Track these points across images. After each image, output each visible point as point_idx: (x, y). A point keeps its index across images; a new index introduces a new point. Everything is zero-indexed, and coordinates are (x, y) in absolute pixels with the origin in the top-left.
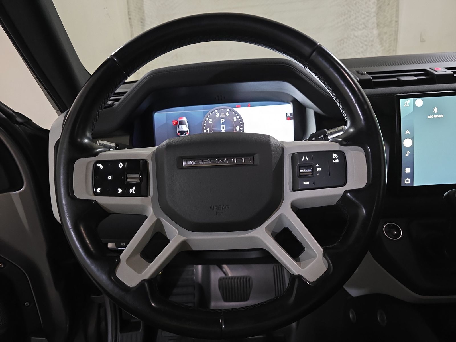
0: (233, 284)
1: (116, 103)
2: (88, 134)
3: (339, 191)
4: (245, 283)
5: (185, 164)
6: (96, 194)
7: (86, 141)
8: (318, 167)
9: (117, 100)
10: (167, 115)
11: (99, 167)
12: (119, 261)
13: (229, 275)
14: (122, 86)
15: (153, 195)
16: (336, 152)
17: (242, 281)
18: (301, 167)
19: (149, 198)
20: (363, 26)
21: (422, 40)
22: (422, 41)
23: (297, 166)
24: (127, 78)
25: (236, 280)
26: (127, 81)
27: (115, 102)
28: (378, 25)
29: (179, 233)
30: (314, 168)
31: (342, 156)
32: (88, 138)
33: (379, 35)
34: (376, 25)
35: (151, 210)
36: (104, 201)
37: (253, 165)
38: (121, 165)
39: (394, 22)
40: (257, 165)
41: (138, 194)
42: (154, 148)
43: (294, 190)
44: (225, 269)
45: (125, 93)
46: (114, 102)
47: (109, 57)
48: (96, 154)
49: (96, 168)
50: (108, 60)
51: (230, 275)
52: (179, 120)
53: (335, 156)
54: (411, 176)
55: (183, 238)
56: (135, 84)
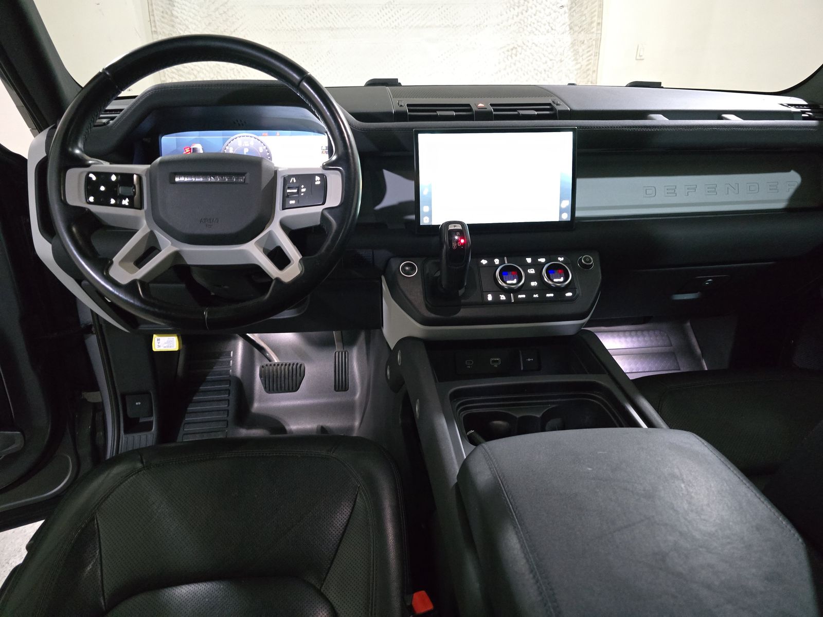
0: (279, 371)
1: (111, 122)
2: (80, 145)
3: (319, 209)
4: (294, 372)
5: (177, 179)
6: (90, 203)
7: (77, 151)
8: (303, 188)
9: (112, 118)
10: (177, 139)
11: (91, 178)
12: (112, 263)
13: (274, 360)
14: (114, 102)
15: (147, 209)
16: (318, 175)
17: (290, 368)
18: (289, 188)
19: (143, 211)
20: (548, 27)
21: (638, 58)
22: (640, 59)
23: (287, 187)
24: (120, 93)
25: (283, 367)
26: (120, 95)
27: (111, 120)
28: (571, 28)
29: (172, 244)
30: (299, 189)
31: (324, 178)
32: (80, 149)
33: (573, 44)
34: (568, 28)
35: (144, 222)
36: (97, 209)
37: (244, 183)
38: (114, 178)
39: (595, 24)
40: (247, 184)
41: (131, 206)
42: (149, 166)
43: (284, 208)
44: (269, 354)
45: (121, 110)
46: (109, 121)
47: (101, 71)
48: (89, 166)
49: (88, 179)
50: (99, 74)
51: (276, 361)
52: (192, 147)
53: (317, 178)
54: (430, 214)
55: (175, 249)
56: (134, 100)
